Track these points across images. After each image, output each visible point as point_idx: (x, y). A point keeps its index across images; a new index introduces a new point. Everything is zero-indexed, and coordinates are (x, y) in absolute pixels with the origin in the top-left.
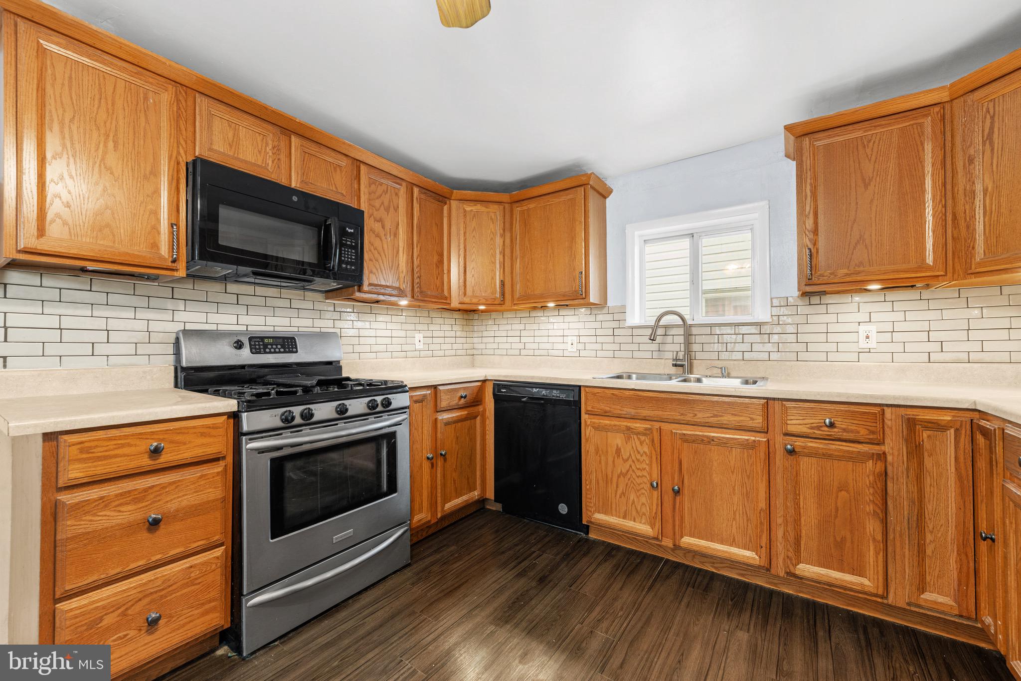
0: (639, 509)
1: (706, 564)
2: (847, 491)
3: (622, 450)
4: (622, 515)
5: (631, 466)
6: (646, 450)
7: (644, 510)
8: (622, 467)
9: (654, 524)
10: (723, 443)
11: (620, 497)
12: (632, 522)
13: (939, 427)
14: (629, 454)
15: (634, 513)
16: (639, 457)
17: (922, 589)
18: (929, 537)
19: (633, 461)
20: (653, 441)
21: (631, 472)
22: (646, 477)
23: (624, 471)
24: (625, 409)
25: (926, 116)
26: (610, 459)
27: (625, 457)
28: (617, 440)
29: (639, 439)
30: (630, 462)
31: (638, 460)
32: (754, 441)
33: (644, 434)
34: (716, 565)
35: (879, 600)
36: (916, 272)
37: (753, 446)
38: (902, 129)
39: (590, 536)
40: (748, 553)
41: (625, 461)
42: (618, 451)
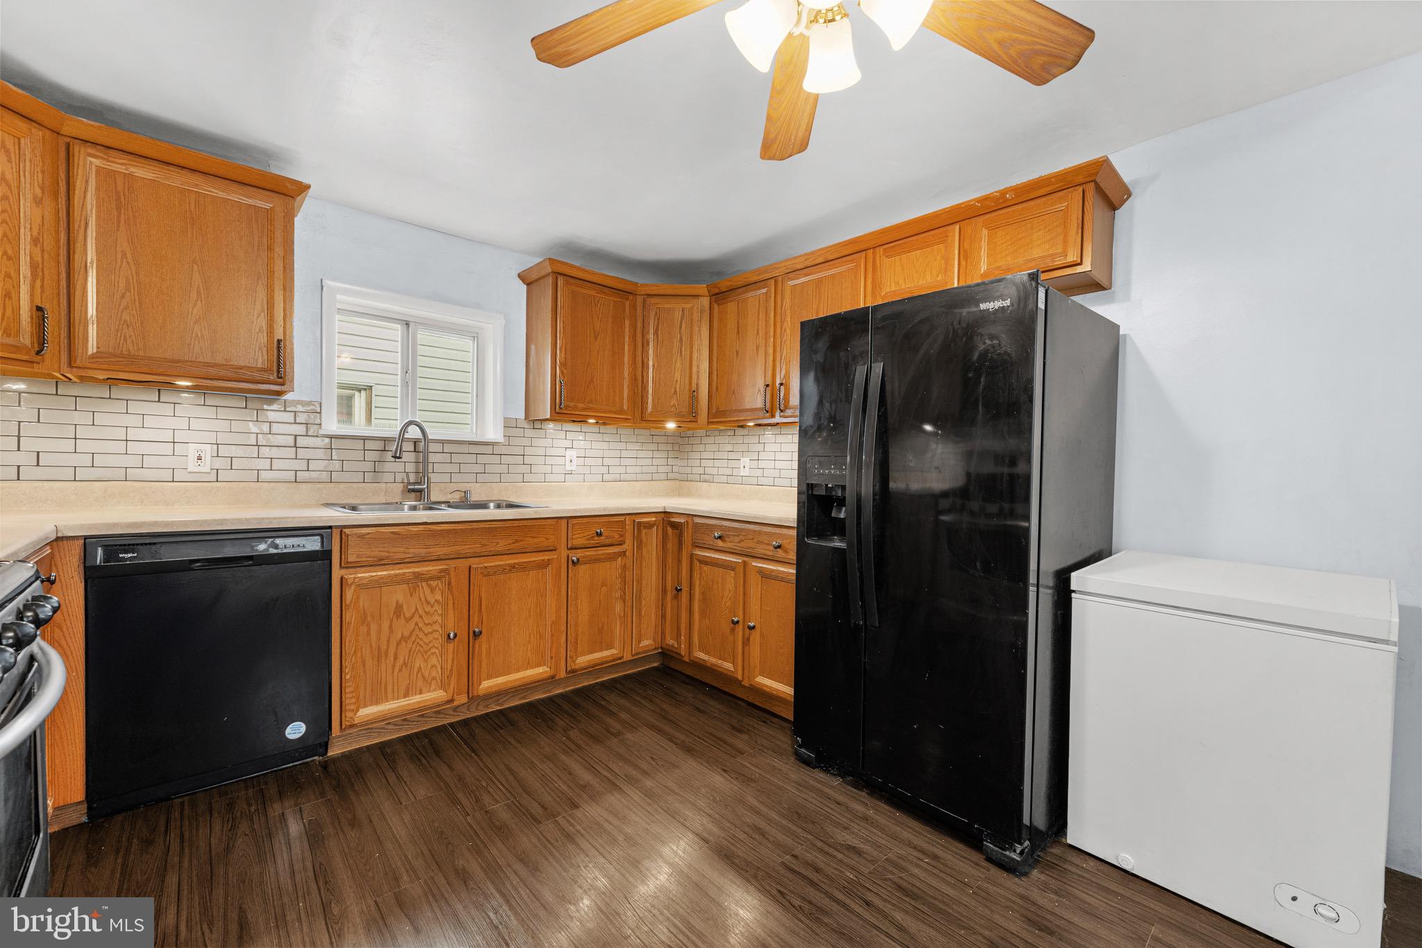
0: (426, 675)
1: (492, 706)
2: (606, 586)
3: (405, 607)
4: (402, 693)
5: (417, 624)
6: (439, 597)
7: (434, 673)
8: (402, 628)
9: (449, 684)
10: (523, 568)
11: (400, 670)
12: (418, 696)
13: (649, 526)
14: (414, 609)
15: (420, 683)
16: (428, 609)
17: (639, 642)
18: (644, 602)
19: (421, 617)
20: (450, 583)
21: (417, 631)
22: (437, 631)
23: (406, 634)
24: (412, 551)
25: (628, 299)
26: (386, 624)
27: (408, 615)
28: (398, 594)
29: (429, 586)
30: (416, 618)
31: (427, 613)
32: (549, 560)
33: (438, 578)
34: (500, 701)
35: (619, 661)
36: (619, 414)
37: (543, 565)
38: (615, 302)
39: (330, 754)
40: (541, 670)
41: (408, 620)
42: (398, 610)
